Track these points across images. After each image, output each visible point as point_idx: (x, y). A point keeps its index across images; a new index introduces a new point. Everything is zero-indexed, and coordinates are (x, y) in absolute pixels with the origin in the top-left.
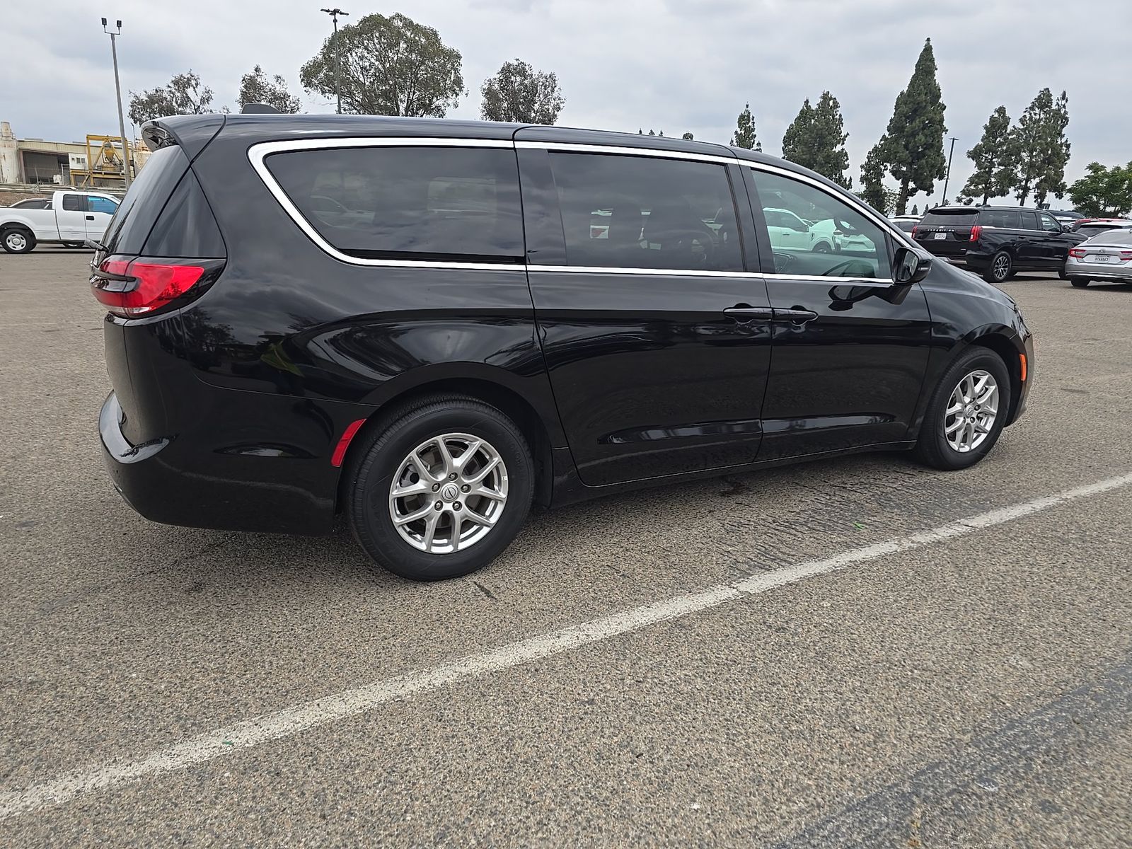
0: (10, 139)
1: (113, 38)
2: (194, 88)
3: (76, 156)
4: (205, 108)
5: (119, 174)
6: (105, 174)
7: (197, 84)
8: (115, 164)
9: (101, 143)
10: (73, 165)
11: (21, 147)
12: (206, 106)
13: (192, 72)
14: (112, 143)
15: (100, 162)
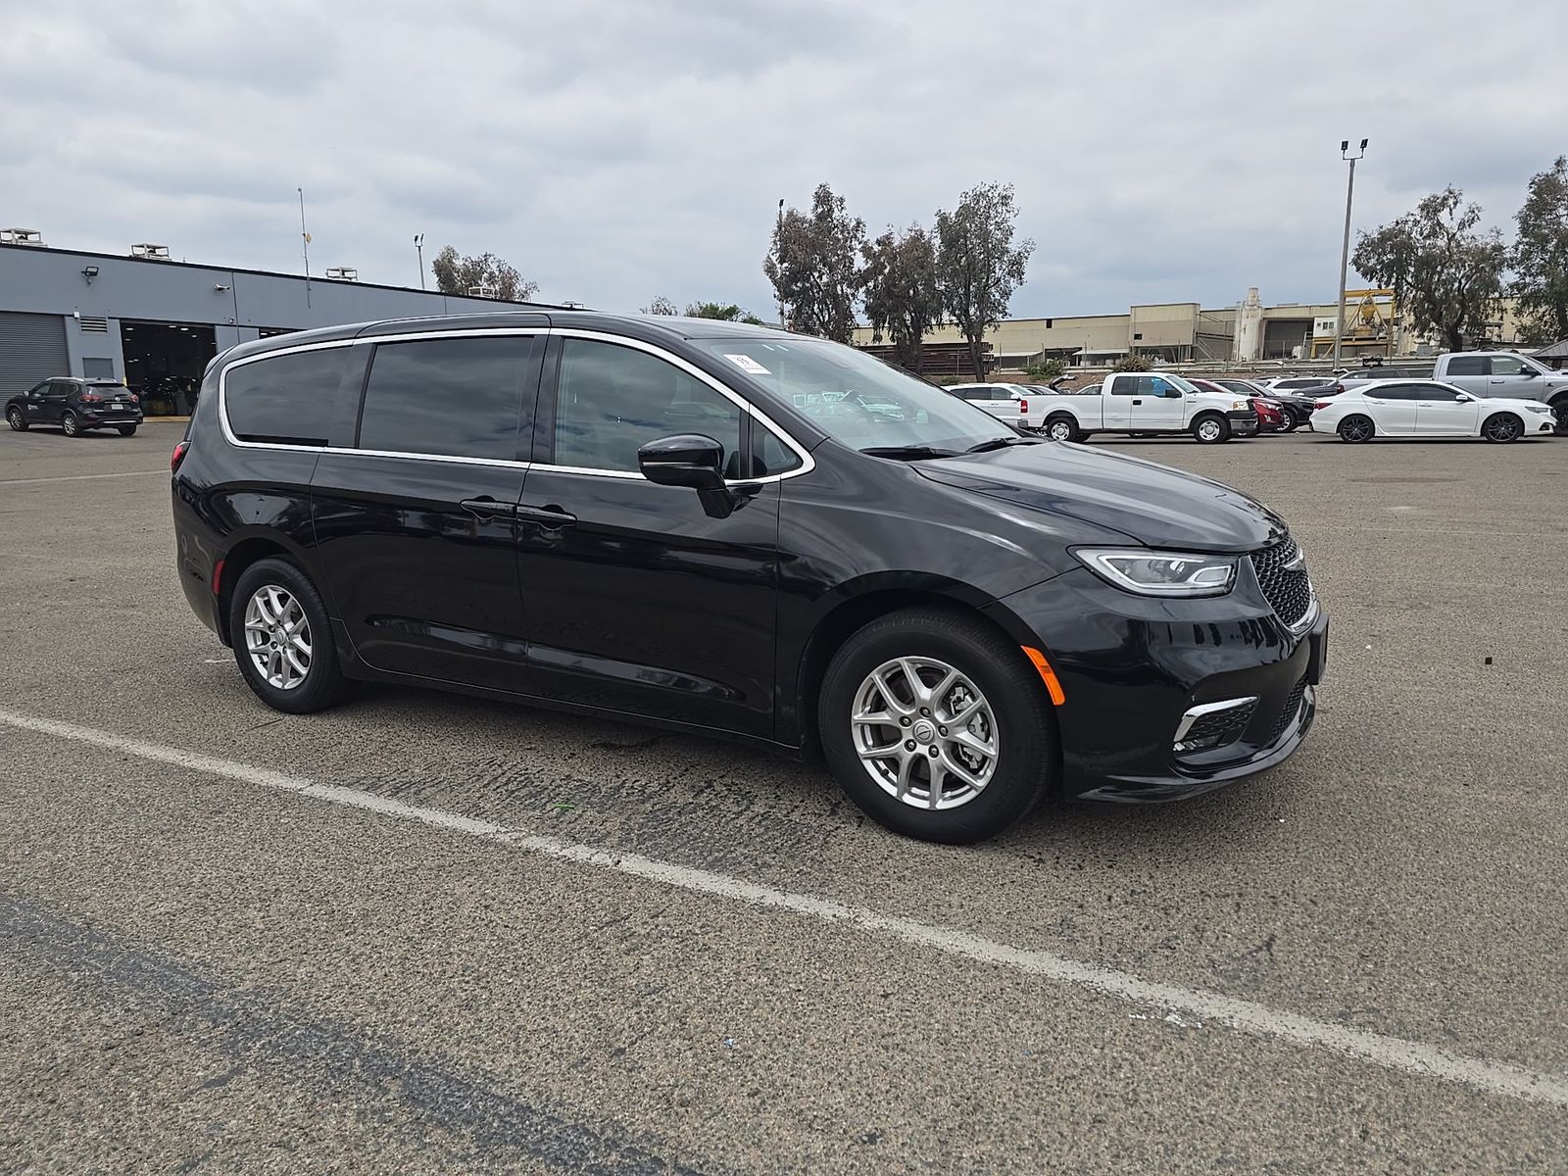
0: (1256, 307)
1: (1352, 165)
2: (1451, 210)
3: (1322, 320)
4: (1464, 234)
5: (1375, 339)
6: (1356, 340)
7: (1455, 204)
8: (1373, 327)
9: (1359, 300)
10: (1318, 332)
11: (1267, 316)
12: (1467, 232)
13: (1451, 188)
14: (1374, 298)
15: (1355, 325)
